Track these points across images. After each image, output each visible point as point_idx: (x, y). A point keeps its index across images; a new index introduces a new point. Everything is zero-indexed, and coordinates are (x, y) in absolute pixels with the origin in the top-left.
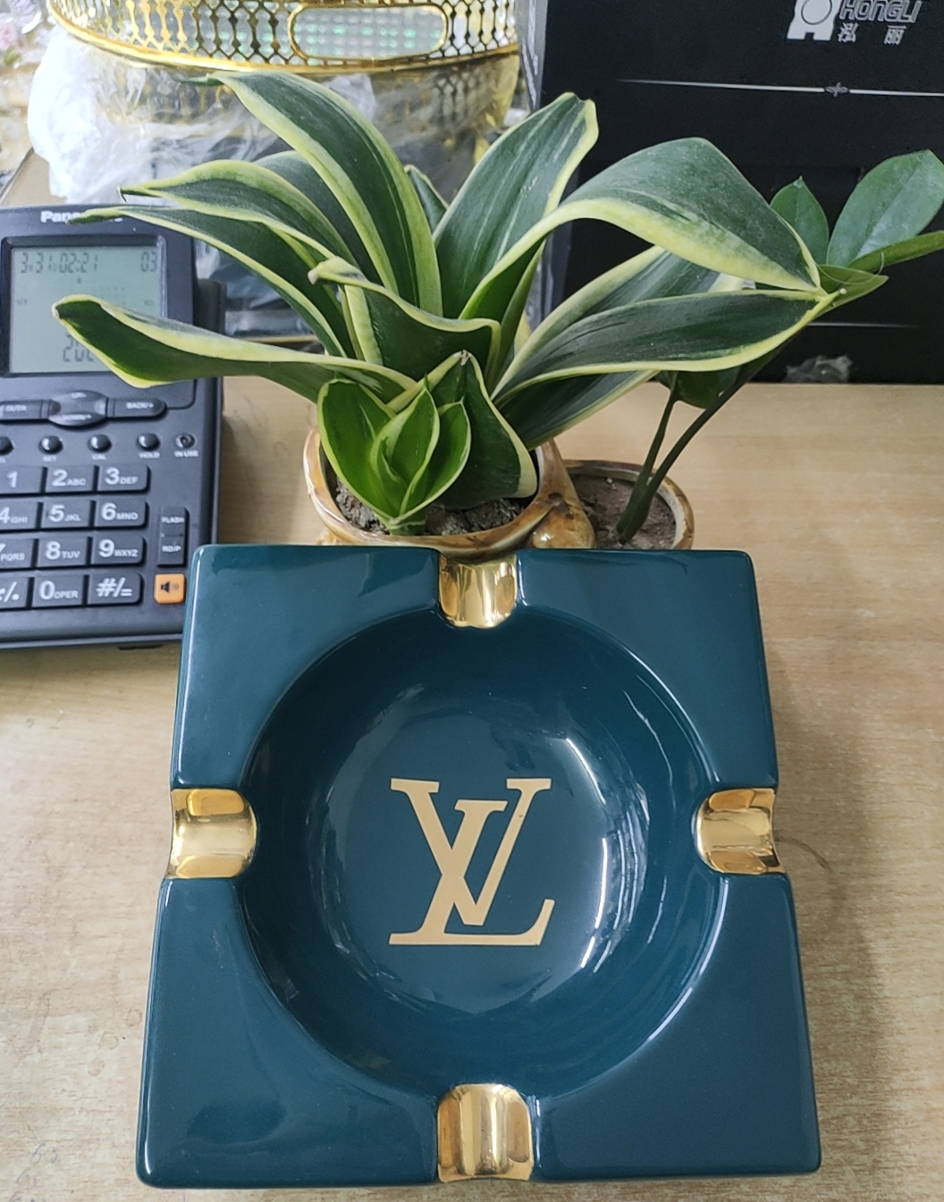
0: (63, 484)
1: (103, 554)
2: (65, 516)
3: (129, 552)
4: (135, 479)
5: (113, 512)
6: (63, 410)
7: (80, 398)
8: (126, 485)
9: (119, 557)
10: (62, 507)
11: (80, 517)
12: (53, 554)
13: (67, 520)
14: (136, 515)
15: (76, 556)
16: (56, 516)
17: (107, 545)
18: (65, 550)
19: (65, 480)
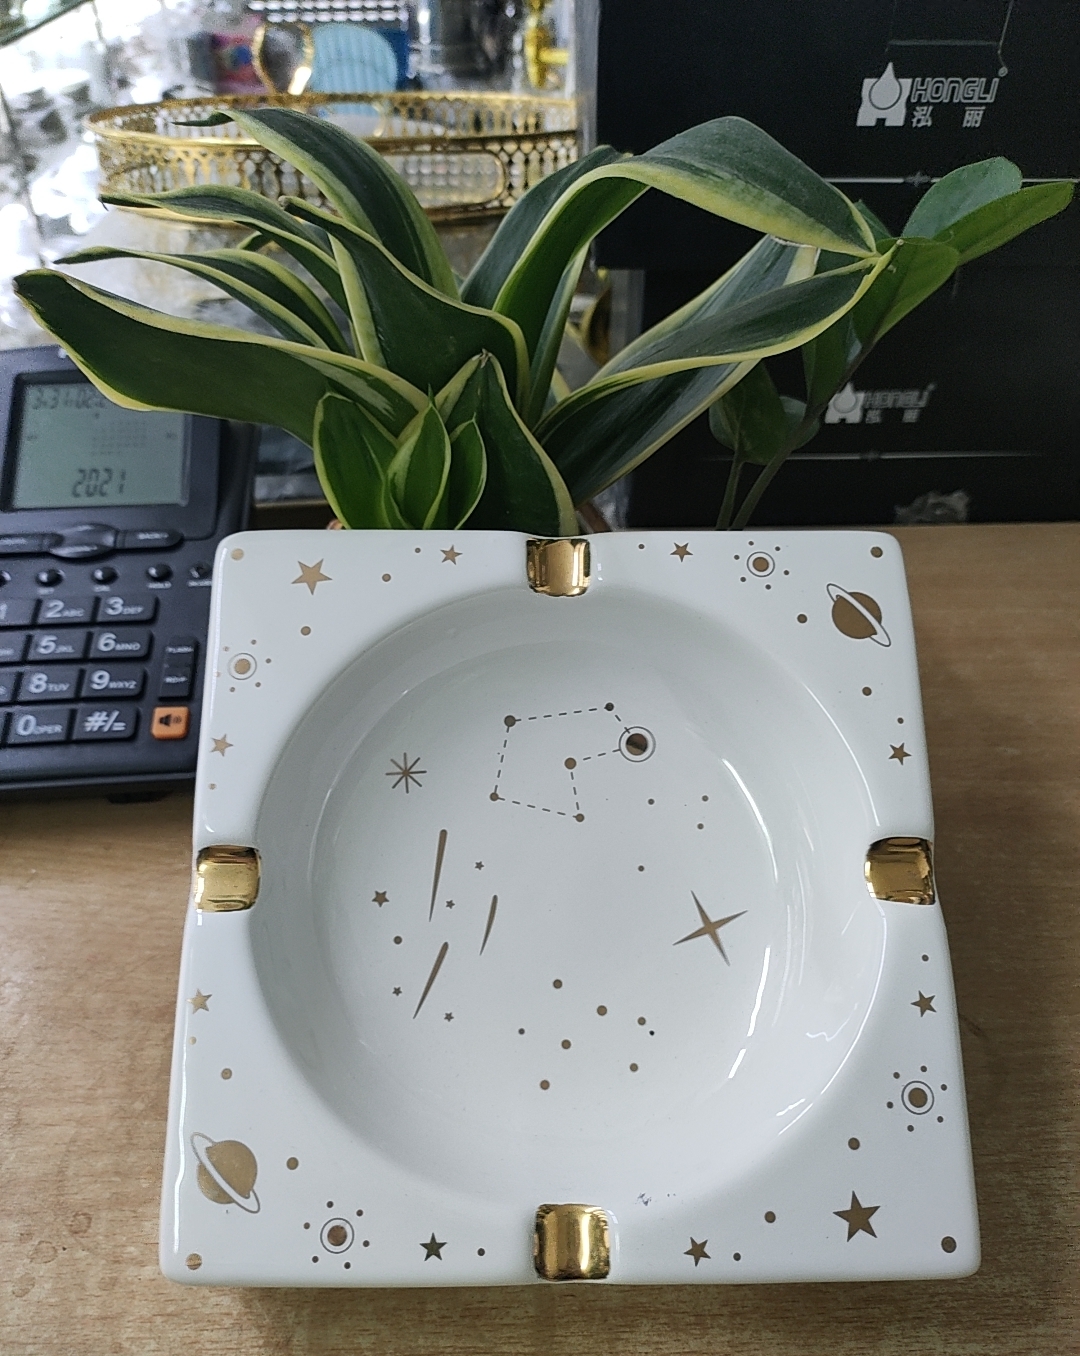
0: (58, 615)
1: (95, 687)
2: (57, 647)
3: (127, 684)
4: (140, 609)
5: (112, 643)
6: (67, 542)
7: (86, 531)
8: (130, 615)
9: (113, 689)
10: (54, 638)
11: (73, 648)
12: (37, 687)
13: (58, 651)
14: (138, 646)
15: (63, 688)
16: (45, 647)
17: (101, 677)
18: (53, 683)
19: (60, 612)
